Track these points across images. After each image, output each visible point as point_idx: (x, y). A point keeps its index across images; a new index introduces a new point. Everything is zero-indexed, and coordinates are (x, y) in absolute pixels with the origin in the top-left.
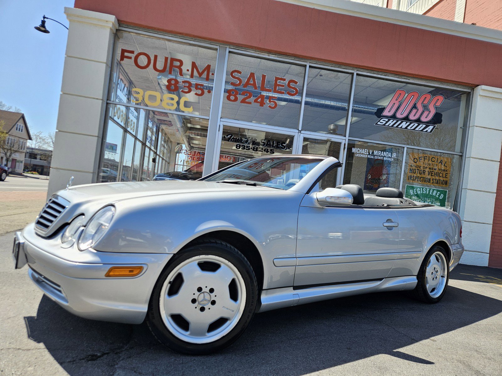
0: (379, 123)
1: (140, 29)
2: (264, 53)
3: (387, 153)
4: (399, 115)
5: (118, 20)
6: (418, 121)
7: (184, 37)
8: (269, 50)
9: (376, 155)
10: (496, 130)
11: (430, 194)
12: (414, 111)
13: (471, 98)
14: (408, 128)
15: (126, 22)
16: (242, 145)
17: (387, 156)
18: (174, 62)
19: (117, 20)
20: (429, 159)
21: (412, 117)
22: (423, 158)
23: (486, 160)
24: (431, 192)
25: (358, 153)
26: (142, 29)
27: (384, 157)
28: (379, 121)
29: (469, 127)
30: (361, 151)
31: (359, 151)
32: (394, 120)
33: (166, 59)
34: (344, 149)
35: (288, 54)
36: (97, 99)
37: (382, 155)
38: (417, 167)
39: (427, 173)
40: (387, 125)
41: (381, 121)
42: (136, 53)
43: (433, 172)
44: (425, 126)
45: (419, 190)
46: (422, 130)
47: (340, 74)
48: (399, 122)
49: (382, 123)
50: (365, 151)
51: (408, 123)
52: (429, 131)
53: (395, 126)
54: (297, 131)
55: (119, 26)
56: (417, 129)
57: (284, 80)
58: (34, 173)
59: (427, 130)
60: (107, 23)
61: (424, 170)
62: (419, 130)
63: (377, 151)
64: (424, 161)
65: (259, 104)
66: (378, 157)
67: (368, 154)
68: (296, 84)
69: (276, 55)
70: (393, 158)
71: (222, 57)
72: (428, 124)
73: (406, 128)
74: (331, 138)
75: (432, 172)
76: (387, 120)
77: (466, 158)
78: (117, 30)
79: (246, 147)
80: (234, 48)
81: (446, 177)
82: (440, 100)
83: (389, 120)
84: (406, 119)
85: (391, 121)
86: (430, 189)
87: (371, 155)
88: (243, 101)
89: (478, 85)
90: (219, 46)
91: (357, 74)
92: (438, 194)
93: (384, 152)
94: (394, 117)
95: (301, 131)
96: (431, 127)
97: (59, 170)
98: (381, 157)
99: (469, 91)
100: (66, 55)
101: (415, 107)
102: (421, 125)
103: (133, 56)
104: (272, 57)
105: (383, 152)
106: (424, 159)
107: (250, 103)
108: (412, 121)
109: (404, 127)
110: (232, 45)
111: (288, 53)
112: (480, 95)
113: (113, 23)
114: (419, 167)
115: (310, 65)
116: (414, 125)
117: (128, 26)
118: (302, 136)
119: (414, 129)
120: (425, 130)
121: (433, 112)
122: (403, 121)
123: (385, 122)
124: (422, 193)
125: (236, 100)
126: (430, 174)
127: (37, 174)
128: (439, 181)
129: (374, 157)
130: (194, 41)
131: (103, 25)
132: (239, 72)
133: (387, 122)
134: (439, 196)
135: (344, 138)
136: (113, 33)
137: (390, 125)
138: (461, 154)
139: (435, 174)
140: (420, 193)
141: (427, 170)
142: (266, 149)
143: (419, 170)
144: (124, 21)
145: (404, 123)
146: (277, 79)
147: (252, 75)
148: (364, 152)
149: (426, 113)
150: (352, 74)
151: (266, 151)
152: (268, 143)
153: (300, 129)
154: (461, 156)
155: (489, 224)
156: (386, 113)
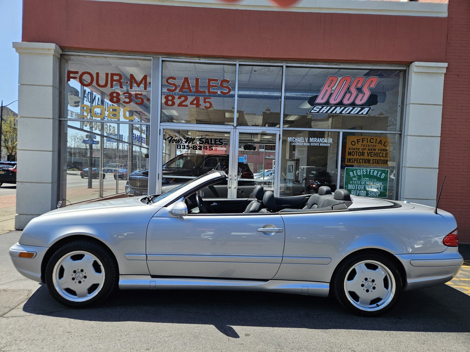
0: (312, 111)
1: (80, 51)
2: (195, 58)
3: (323, 139)
4: (332, 101)
5: (60, 47)
6: (353, 105)
7: (120, 53)
8: (198, 55)
9: (312, 142)
10: (435, 105)
11: (371, 174)
12: (348, 95)
13: (407, 76)
14: (343, 113)
15: (68, 47)
16: (183, 146)
17: (323, 142)
18: (114, 76)
19: (58, 47)
20: (367, 141)
21: (346, 102)
22: (361, 140)
23: (425, 136)
24: (372, 172)
25: (294, 142)
26: (82, 51)
27: (320, 143)
28: (313, 109)
29: (407, 105)
30: (297, 140)
31: (295, 140)
32: (328, 107)
33: (107, 75)
34: (279, 140)
35: (216, 57)
36: (49, 118)
37: (318, 141)
38: (356, 149)
39: (366, 154)
40: (321, 112)
41: (314, 109)
42: (80, 73)
43: (373, 152)
44: (360, 108)
45: (359, 171)
46: (357, 113)
47: (271, 67)
48: (334, 108)
49: (316, 110)
50: (301, 140)
51: (342, 108)
52: (365, 113)
53: (329, 112)
54: (233, 127)
55: (63, 51)
56: (352, 113)
57: (217, 80)
58: (75, 169)
59: (363, 113)
60: (50, 50)
61: (362, 152)
62: (355, 113)
63: (312, 138)
64: (363, 143)
65: (195, 106)
66: (314, 143)
67: (304, 142)
68: (228, 83)
69: (205, 58)
70: (329, 143)
71: (156, 67)
72: (362, 107)
73: (341, 113)
74: (265, 131)
75: (371, 152)
76: (320, 107)
77: (404, 136)
78: (61, 55)
79: (186, 147)
80: (166, 57)
81: (387, 156)
82: (374, 82)
83: (323, 107)
84: (340, 104)
85: (325, 107)
86: (371, 170)
87: (307, 142)
88: (180, 105)
89: (412, 62)
90: (153, 57)
91: (287, 66)
92: (379, 174)
93: (320, 138)
94: (327, 103)
95: (236, 127)
96: (366, 109)
97: (23, 183)
98: (317, 144)
99: (405, 68)
100: (19, 83)
101: (348, 90)
102: (356, 108)
103: (78, 76)
104: (203, 60)
105: (318, 139)
106: (363, 141)
107: (187, 106)
108: (346, 106)
109: (338, 112)
110: (164, 54)
111: (216, 55)
112: (414, 72)
113: (54, 50)
114: (357, 149)
115: (240, 63)
116: (349, 109)
117: (70, 50)
118: (238, 132)
119: (349, 113)
120: (360, 113)
121: (367, 94)
122: (337, 107)
123: (319, 109)
124: (362, 174)
125: (173, 104)
126: (370, 154)
127: (78, 170)
128: (379, 161)
129: (310, 144)
130: (129, 55)
131: (46, 53)
132: (174, 78)
133: (320, 109)
134: (380, 175)
135: (279, 129)
136: (58, 58)
137: (324, 112)
138: (399, 133)
139: (374, 154)
140: (360, 174)
141: (366, 151)
142: (205, 147)
143: (357, 152)
144: (65, 47)
145: (338, 108)
146: (210, 80)
147: (186, 80)
148: (299, 140)
149: (360, 96)
150: (282, 66)
151: (205, 149)
152: (206, 141)
153: (235, 125)
154: (400, 134)
155: (433, 200)
156: (319, 100)
